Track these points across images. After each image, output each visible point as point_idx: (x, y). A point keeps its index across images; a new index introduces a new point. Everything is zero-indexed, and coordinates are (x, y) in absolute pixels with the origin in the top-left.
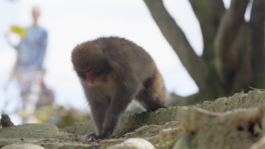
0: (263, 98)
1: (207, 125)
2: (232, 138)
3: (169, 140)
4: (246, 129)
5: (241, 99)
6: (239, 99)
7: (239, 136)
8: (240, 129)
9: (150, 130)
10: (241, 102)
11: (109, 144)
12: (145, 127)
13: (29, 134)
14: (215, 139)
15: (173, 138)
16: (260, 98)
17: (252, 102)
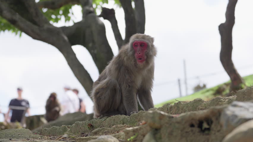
0: (186, 107)
1: (167, 123)
2: (187, 132)
3: (132, 136)
4: (196, 126)
5: (169, 108)
6: (168, 109)
7: (192, 131)
8: (192, 126)
9: (102, 131)
10: (169, 110)
11: (82, 140)
12: (99, 129)
13: (12, 136)
14: (175, 134)
15: (134, 134)
16: (184, 107)
17: (177, 110)
